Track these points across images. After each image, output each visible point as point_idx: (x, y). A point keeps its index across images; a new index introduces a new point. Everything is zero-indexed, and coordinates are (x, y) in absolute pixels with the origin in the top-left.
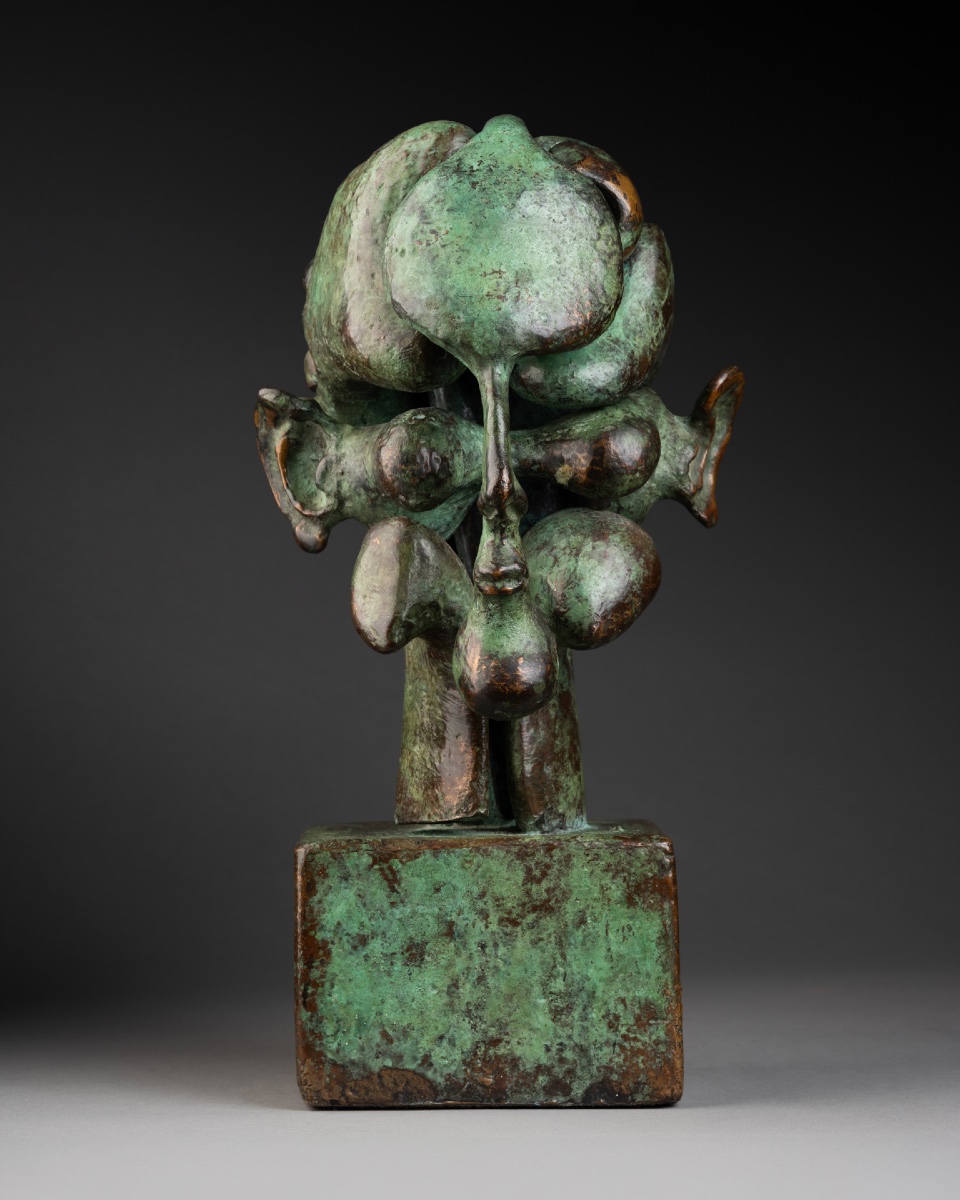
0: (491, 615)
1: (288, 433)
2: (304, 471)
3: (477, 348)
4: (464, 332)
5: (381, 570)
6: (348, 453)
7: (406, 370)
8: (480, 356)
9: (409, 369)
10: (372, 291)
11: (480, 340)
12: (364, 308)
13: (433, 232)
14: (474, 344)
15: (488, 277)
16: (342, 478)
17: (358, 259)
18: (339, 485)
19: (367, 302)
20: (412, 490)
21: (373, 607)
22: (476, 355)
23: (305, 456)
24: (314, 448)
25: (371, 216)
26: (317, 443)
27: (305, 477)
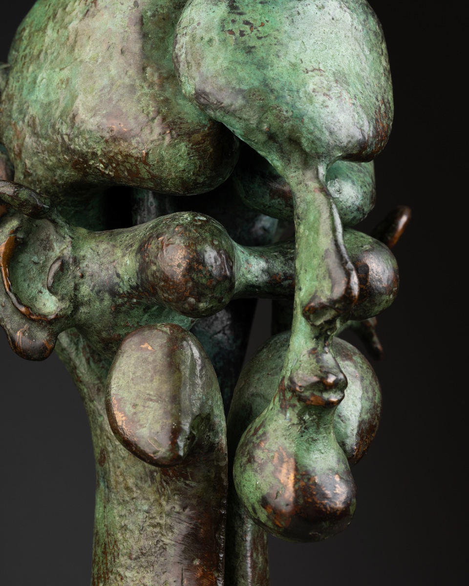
0: (306, 428)
1: (15, 231)
2: (24, 274)
3: (306, 145)
4: (292, 126)
5: (158, 377)
6: (89, 256)
7: (192, 167)
8: (306, 153)
9: (196, 167)
10: (145, 85)
11: (309, 136)
12: (139, 101)
13: (247, 23)
14: (303, 140)
15: (310, 73)
16: (81, 281)
17: (122, 52)
18: (76, 288)
19: (142, 95)
20: (207, 292)
21: (150, 417)
22: (302, 151)
23: (26, 258)
24: (36, 250)
25: (140, 8)
26: (40, 245)
27: (25, 280)
